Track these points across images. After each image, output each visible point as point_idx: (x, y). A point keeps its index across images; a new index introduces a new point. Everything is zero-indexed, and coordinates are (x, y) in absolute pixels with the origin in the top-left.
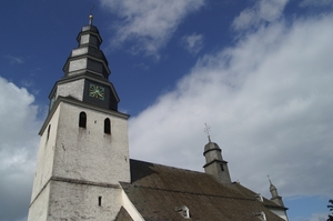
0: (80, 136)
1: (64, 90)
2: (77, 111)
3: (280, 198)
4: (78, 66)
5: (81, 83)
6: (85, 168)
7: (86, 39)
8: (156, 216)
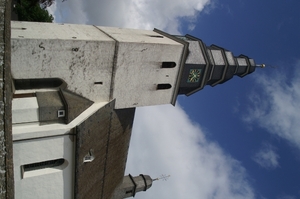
0: (155, 63)
1: (194, 47)
2: (176, 59)
5: (202, 61)
6: (127, 69)
8: (85, 132)
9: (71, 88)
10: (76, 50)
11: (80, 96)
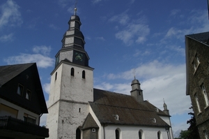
0: (71, 80)
1: (63, 56)
2: (69, 67)
3: (168, 111)
4: (70, 41)
5: (71, 52)
6: (74, 95)
7: (73, 24)
8: (104, 119)
9: (81, 124)
10: (63, 121)
11: (86, 120)
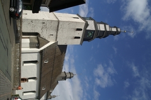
0: (73, 29)
1: (91, 23)
3: (51, 98)
4: (102, 27)
6: (62, 31)
7: (114, 30)
8: (45, 52)
9: (42, 36)
10: (44, 23)
11: (45, 39)
